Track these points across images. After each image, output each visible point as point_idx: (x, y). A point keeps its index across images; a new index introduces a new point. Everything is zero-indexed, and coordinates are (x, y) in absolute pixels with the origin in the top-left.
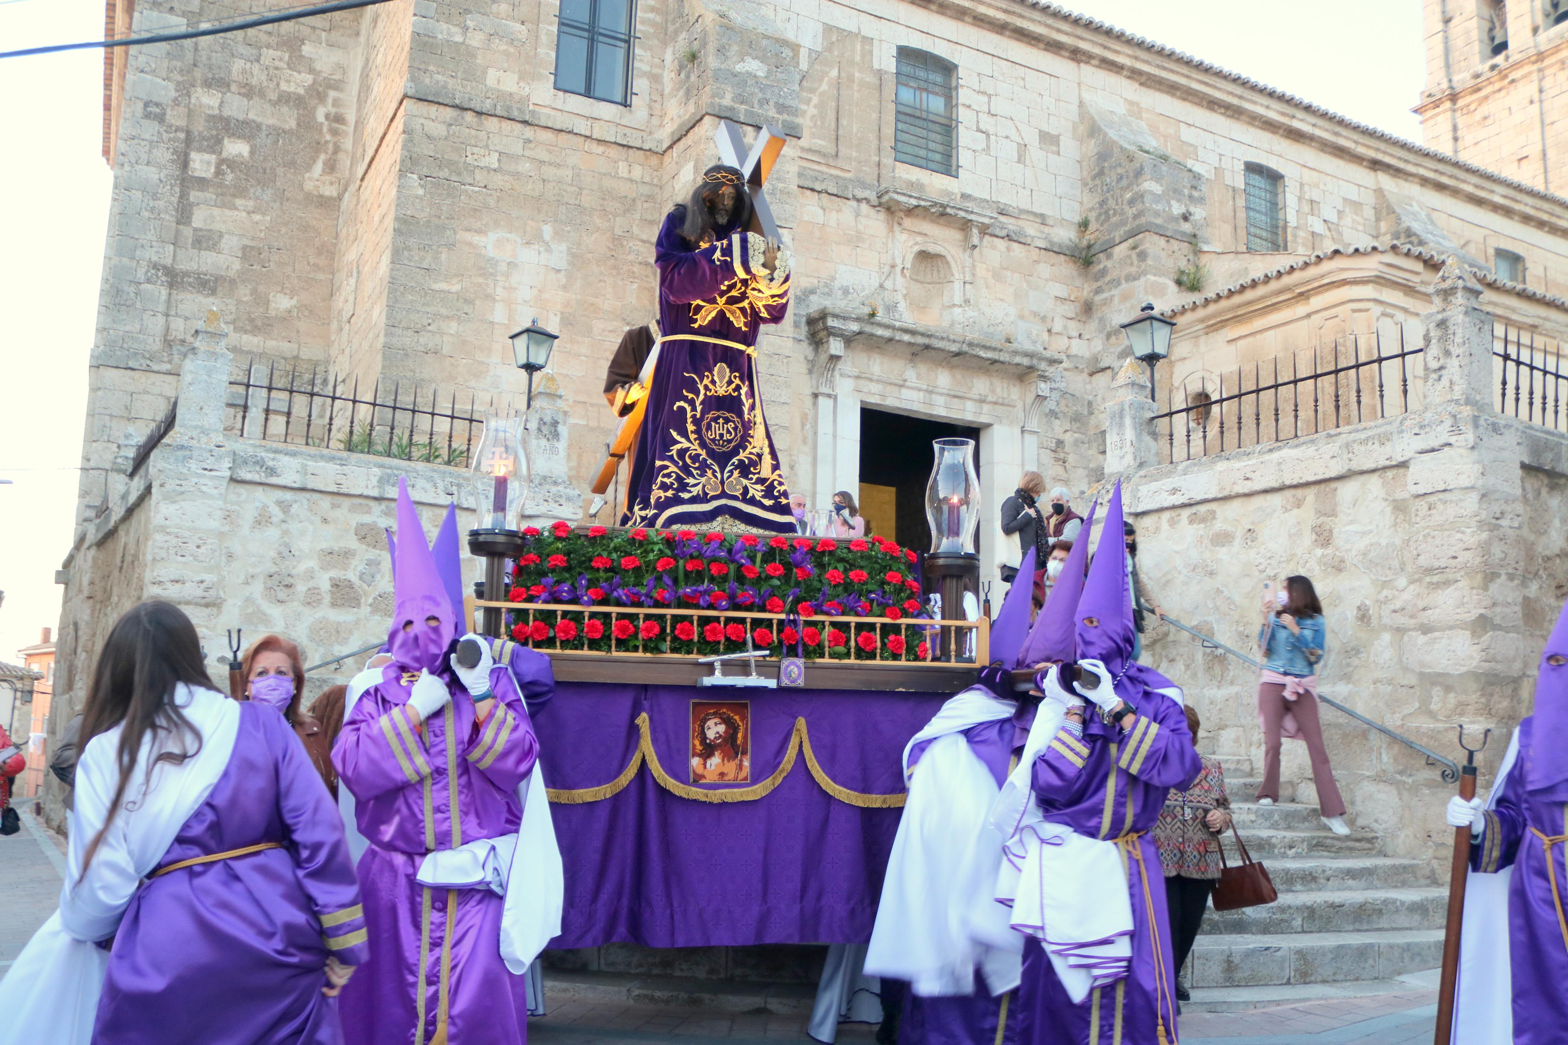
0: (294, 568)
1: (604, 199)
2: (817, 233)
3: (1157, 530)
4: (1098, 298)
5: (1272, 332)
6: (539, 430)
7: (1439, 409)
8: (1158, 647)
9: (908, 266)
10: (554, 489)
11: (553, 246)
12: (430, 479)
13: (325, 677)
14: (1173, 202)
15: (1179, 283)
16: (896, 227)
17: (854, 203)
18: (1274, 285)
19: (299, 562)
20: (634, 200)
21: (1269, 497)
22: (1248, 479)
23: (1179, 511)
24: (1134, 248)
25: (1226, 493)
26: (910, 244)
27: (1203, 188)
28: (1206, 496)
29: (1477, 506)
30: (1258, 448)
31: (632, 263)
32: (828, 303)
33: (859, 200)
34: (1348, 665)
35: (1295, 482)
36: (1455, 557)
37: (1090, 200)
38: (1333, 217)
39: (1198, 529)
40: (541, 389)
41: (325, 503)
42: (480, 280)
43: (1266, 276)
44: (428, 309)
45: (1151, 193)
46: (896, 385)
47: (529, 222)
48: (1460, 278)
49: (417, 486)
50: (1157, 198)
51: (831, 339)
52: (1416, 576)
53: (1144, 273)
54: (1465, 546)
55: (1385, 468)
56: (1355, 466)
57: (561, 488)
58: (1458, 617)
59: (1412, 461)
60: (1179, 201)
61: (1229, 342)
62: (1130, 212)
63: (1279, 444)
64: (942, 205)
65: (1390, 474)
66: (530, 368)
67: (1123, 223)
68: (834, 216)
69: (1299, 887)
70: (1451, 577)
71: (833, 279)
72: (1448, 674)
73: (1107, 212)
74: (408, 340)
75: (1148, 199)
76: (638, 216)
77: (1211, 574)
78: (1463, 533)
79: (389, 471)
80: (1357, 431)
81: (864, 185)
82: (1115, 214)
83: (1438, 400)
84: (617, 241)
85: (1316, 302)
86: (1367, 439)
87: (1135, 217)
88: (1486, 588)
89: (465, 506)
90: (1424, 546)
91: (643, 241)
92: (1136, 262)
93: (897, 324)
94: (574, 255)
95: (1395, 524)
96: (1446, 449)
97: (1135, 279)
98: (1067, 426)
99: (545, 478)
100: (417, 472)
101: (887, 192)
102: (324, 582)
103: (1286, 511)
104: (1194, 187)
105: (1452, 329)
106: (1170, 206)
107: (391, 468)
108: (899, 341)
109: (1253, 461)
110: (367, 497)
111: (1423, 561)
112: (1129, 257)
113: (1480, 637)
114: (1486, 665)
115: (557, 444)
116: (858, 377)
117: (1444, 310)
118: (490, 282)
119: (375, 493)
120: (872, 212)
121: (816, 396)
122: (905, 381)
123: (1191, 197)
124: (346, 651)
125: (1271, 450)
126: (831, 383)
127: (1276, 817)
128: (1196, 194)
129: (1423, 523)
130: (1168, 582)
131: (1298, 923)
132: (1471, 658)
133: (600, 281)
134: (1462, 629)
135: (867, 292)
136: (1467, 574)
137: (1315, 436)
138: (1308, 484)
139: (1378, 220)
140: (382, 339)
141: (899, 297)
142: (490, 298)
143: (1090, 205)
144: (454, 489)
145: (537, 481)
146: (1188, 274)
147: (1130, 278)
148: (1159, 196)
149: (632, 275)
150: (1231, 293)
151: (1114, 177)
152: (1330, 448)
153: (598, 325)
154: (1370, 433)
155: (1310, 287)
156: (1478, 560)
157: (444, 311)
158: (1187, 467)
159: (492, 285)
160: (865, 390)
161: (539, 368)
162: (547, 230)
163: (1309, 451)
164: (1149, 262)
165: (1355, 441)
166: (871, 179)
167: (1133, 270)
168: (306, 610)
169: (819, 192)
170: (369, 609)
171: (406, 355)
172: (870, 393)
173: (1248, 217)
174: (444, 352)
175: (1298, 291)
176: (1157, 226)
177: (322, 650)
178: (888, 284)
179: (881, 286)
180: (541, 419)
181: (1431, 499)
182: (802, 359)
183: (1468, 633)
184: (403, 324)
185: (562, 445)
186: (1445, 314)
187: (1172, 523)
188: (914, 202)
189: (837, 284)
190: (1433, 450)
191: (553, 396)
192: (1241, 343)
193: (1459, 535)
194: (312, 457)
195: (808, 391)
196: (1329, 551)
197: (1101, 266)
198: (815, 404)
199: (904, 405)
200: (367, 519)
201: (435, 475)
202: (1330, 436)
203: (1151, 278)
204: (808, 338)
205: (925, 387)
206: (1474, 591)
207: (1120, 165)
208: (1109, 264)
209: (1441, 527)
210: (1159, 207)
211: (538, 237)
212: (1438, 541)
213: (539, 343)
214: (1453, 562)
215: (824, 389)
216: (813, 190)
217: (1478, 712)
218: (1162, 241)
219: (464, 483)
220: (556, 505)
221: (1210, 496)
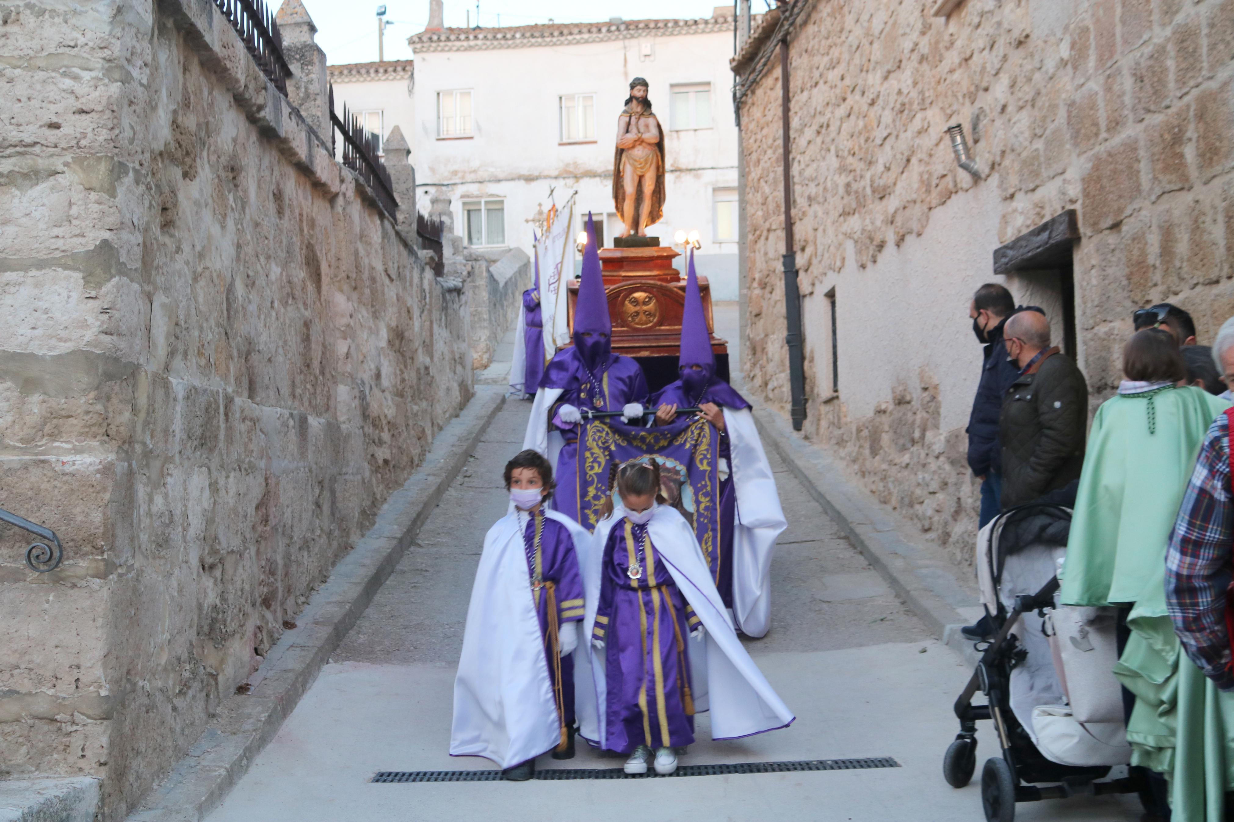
29: (107, 29)
36: (55, 126)
54: (79, 105)
58: (60, 243)
70: (42, 163)
72: (32, 356)
78: (76, 78)
88: (112, 194)
113: (99, 285)
114: (107, 339)
132: (84, 324)
134: (66, 267)
136: (79, 161)
156: (104, 135)
183: (77, 276)
193: (68, 83)
206: (93, 196)
212: (21, 90)
214: (52, 135)
217: (86, 433)
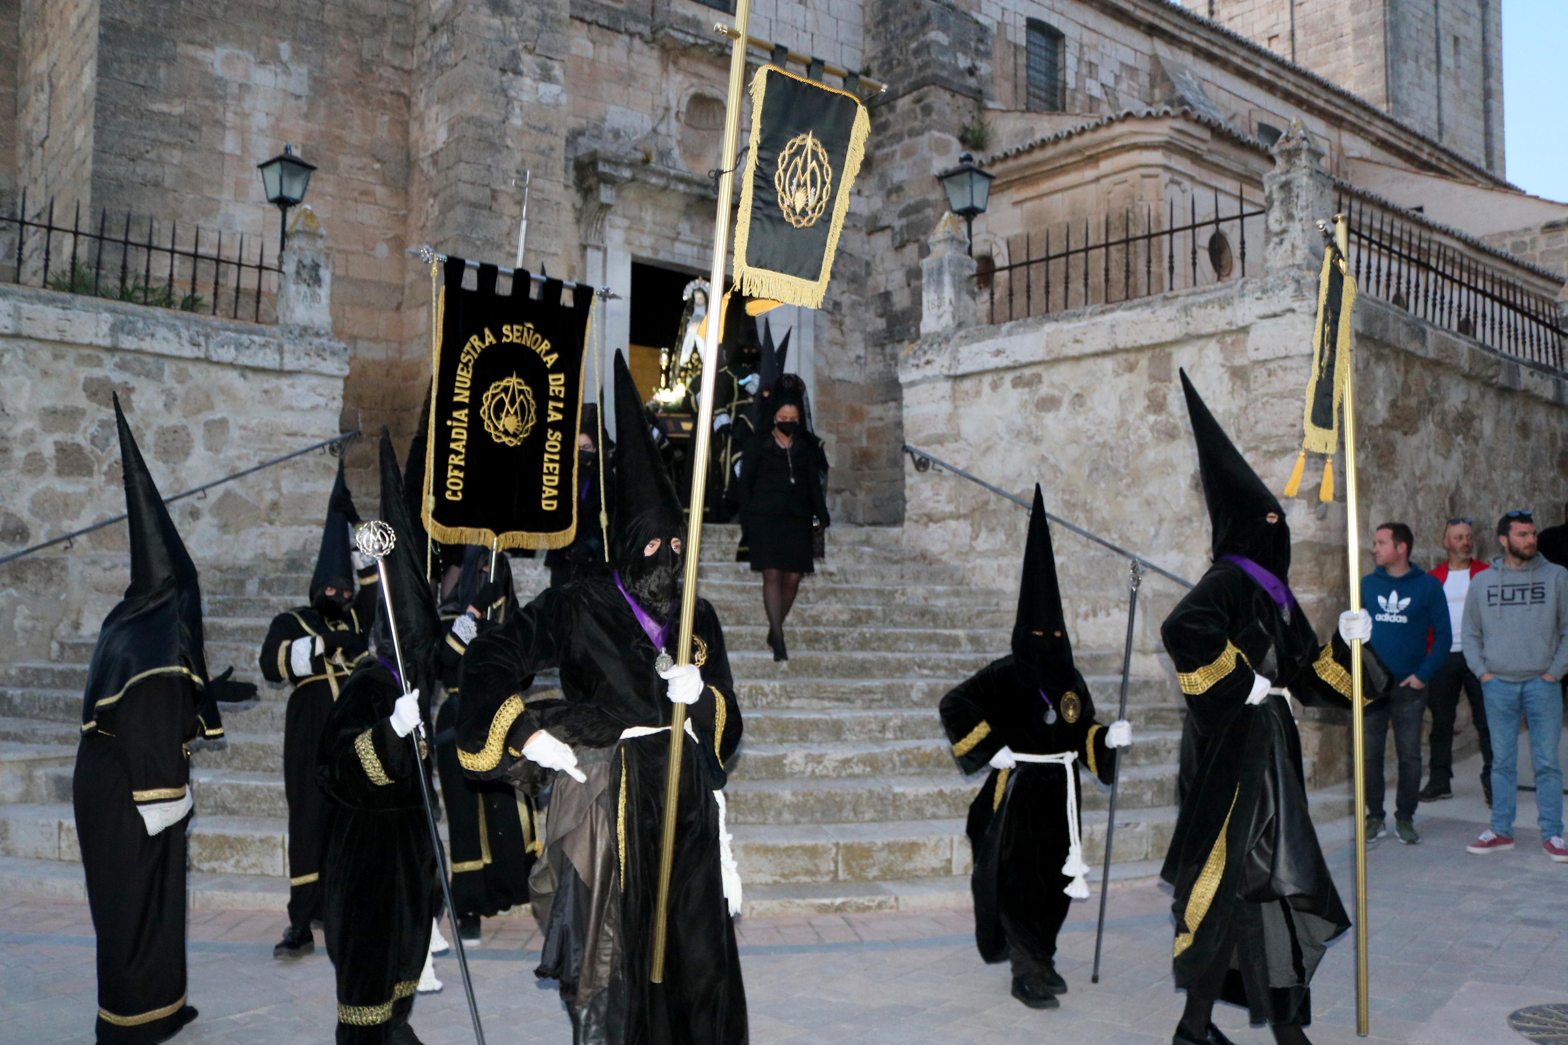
0: (9, 429)
1: (350, 17)
2: (586, 69)
3: (978, 393)
4: (879, 153)
5: (1059, 196)
6: (298, 273)
7: (1281, 274)
8: (977, 516)
9: (683, 109)
10: (316, 341)
11: (292, 68)
12: (173, 328)
13: (52, 557)
14: (960, 55)
15: (963, 140)
16: (671, 67)
17: (626, 38)
18: (1064, 146)
19: (16, 422)
20: (384, 20)
21: (1099, 361)
22: (1077, 341)
23: (1002, 374)
24: (918, 101)
25: (1053, 356)
26: (686, 85)
27: (990, 42)
28: (1032, 359)
30: (1089, 309)
31: (383, 92)
32: (597, 146)
33: (632, 35)
34: (1180, 534)
35: (1129, 345)
36: (1293, 426)
37: (872, 49)
38: (1110, 81)
39: (1023, 393)
40: (299, 227)
41: (45, 354)
42: (207, 102)
43: (1056, 136)
44: (146, 134)
45: (938, 44)
46: (668, 238)
47: (264, 38)
48: (1304, 139)
49: (158, 336)
50: (943, 49)
51: (602, 186)
52: (1252, 444)
53: (928, 128)
55: (1225, 333)
56: (1192, 329)
57: (324, 340)
59: (1253, 328)
60: (965, 54)
61: (1016, 204)
62: (915, 63)
63: (1108, 306)
64: (720, 45)
65: (1229, 340)
66: (283, 203)
67: (906, 74)
68: (604, 51)
69: (1142, 761)
71: (603, 120)
73: (890, 63)
74: (122, 169)
75: (934, 50)
76: (388, 39)
77: (1036, 441)
79: (123, 317)
80: (1194, 294)
81: (637, 19)
82: (899, 64)
83: (1279, 264)
84: (365, 66)
85: (1106, 166)
86: (1207, 303)
87: (921, 68)
89: (215, 358)
90: (1262, 413)
91: (395, 68)
92: (920, 116)
93: (672, 172)
94: (315, 80)
95: (1232, 392)
96: (1289, 315)
97: (918, 133)
98: (845, 287)
99: (305, 329)
100: (156, 318)
101: (663, 27)
102: (47, 446)
103: (1117, 374)
104: (981, 40)
105: (1296, 190)
106: (956, 59)
107: (125, 313)
108: (674, 191)
109: (1084, 323)
110: (98, 347)
111: (1260, 429)
112: (913, 110)
114: (1321, 534)
115: (318, 291)
116: (629, 228)
117: (1288, 172)
118: (219, 105)
119: (107, 342)
120: (646, 49)
121: (584, 248)
122: (679, 234)
123: (977, 50)
124: (77, 526)
125: (1103, 312)
126: (600, 233)
127: (1111, 690)
128: (982, 47)
129: (1262, 391)
130: (989, 448)
131: (1148, 796)
133: (347, 111)
135: (638, 136)
137: (1150, 298)
138: (1141, 349)
139: (1152, 86)
140: (89, 166)
141: (673, 143)
142: (219, 124)
143: (873, 54)
144: (202, 340)
145: (296, 332)
146: (973, 132)
147: (913, 133)
148: (945, 47)
149: (383, 106)
150: (1019, 153)
151: (899, 25)
152: (1166, 312)
153: (345, 161)
154: (1209, 296)
155: (1100, 150)
157: (165, 137)
158: (1012, 328)
159: (221, 110)
160: (637, 243)
161: (293, 203)
162: (285, 49)
163: (1144, 314)
164: (934, 116)
165: (1193, 304)
166: (645, 12)
167: (917, 124)
168: (26, 480)
169: (589, 23)
170: (103, 478)
171: (121, 187)
172: (641, 246)
173: (1028, 77)
174: (166, 184)
175: (1088, 153)
176: (942, 78)
177: (47, 526)
178: (662, 129)
179: (654, 130)
180: (300, 262)
181: (1272, 366)
182: (569, 206)
184: (116, 149)
185: (324, 292)
186: (1289, 176)
187: (995, 386)
188: (691, 39)
189: (607, 126)
190: (1275, 315)
191: (313, 235)
192: (1028, 205)
194: (27, 298)
195: (575, 242)
196: (1162, 417)
197: (883, 119)
198: (583, 257)
199: (677, 260)
200: (98, 373)
201: (178, 323)
202: (1166, 298)
203: (936, 134)
204: (575, 184)
205: (699, 241)
207: (906, 12)
208: (891, 117)
209: (1281, 396)
210: (945, 59)
211: (274, 56)
213: (293, 175)
215: (593, 241)
216: (582, 20)
217: (1311, 582)
218: (947, 96)
219: (213, 334)
220: (319, 360)
221: (1037, 358)
